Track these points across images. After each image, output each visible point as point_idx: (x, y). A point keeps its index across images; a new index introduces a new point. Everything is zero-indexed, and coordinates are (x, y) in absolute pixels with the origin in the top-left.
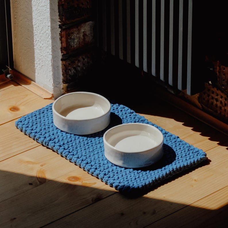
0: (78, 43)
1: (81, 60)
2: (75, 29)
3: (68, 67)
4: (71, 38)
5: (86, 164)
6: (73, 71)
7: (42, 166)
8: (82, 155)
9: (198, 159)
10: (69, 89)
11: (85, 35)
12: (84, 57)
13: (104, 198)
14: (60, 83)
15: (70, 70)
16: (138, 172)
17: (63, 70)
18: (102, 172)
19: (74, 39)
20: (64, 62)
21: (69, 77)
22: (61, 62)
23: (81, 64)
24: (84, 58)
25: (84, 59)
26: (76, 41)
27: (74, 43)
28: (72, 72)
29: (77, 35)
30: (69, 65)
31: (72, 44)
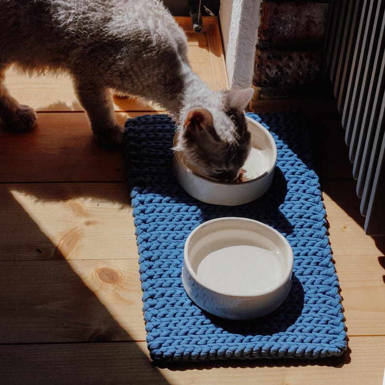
0: (293, 31)
1: (296, 59)
2: (290, 7)
3: (266, 61)
4: (279, 19)
5: (146, 260)
6: (275, 71)
7: (88, 223)
8: (157, 238)
9: (322, 350)
10: (262, 96)
11: (310, 22)
12: (303, 56)
13: (113, 340)
14: (247, 80)
15: (268, 67)
16: (204, 323)
17: (255, 63)
18: (154, 288)
19: (286, 22)
20: (259, 53)
21: (265, 77)
22: (255, 49)
23: (294, 64)
24: (304, 58)
25: (301, 58)
26: (290, 26)
27: (284, 28)
28: (273, 72)
29: (294, 18)
30: (269, 61)
31: (281, 28)
